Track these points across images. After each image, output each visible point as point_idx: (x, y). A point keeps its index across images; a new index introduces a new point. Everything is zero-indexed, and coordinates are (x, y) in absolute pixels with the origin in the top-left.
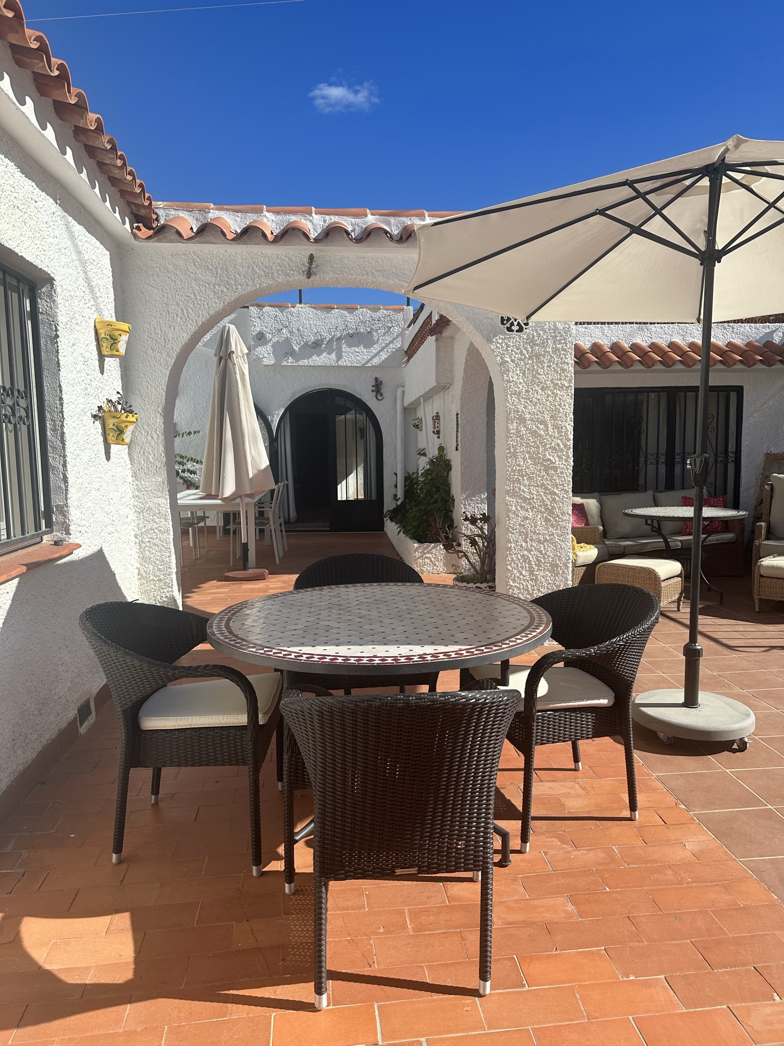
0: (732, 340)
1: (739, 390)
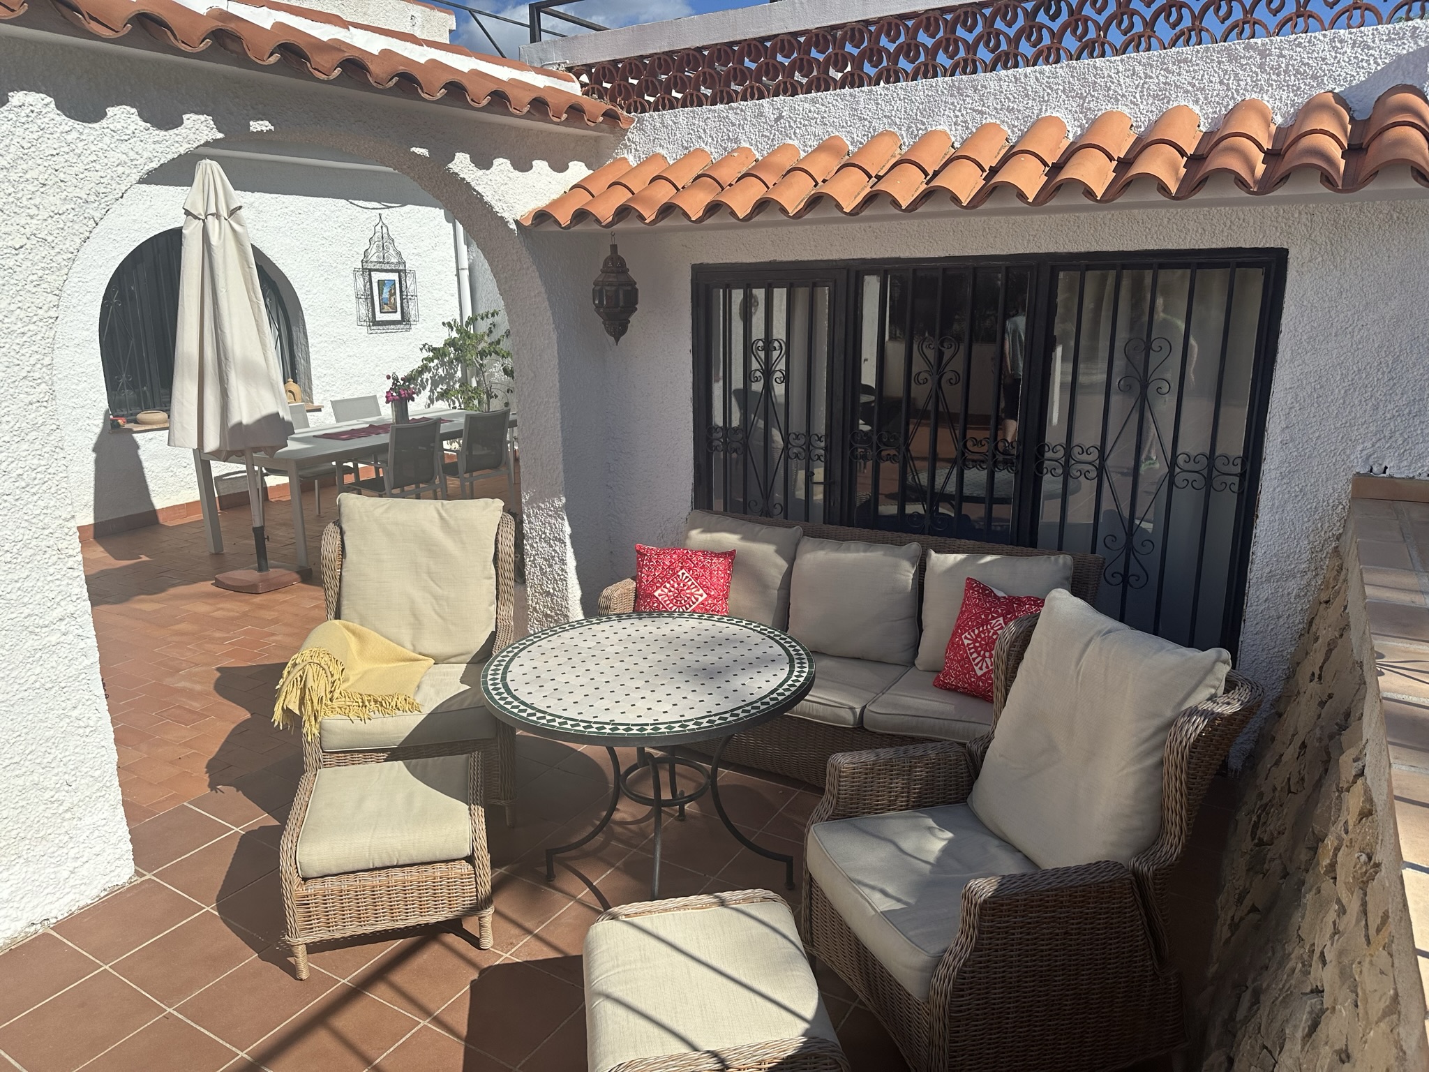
0: (1252, 96)
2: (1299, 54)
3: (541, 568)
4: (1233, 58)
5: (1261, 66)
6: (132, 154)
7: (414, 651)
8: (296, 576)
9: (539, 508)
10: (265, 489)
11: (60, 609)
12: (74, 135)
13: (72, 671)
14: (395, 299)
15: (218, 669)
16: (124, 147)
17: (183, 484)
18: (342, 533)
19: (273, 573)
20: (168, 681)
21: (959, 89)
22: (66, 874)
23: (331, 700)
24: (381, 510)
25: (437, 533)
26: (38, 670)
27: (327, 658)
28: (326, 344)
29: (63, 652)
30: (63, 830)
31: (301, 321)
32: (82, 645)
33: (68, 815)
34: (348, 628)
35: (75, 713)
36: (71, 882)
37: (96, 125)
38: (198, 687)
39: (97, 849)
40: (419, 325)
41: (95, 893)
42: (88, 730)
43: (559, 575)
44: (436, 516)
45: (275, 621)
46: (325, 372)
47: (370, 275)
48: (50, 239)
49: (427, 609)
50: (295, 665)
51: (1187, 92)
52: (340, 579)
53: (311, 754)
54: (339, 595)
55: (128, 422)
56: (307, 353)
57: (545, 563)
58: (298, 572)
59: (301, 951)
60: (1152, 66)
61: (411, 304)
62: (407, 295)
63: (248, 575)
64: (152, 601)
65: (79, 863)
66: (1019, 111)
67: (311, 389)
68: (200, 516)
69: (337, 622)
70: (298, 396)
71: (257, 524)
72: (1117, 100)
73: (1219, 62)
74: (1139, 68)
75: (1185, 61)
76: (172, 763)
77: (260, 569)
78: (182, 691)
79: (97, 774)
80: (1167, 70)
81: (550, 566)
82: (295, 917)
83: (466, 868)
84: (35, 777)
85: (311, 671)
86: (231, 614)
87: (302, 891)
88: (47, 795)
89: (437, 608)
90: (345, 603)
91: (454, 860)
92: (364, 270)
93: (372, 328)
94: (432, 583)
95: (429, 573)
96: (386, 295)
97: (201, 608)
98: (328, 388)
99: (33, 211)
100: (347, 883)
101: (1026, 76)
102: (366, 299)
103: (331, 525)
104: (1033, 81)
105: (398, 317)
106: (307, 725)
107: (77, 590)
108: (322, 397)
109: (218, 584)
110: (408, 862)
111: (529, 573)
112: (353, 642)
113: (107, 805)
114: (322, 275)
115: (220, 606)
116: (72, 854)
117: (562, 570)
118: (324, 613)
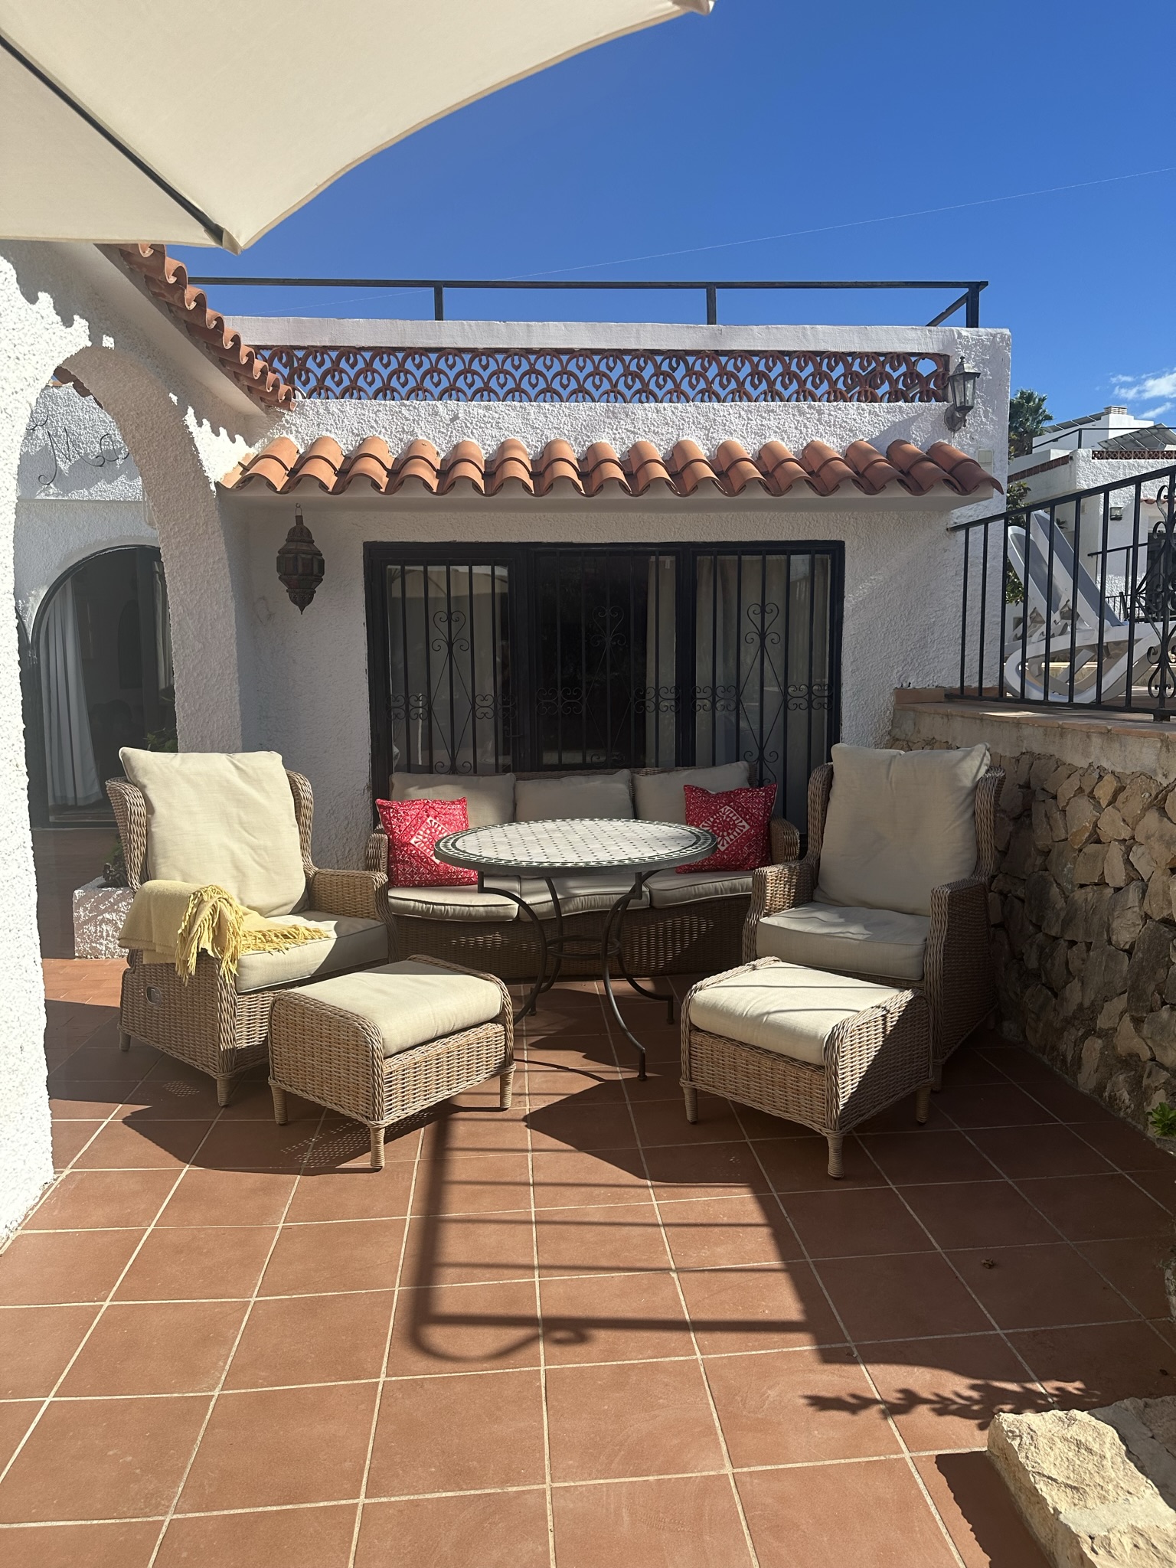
0: (817, 439)
1: (835, 550)
2: (840, 415)
4: (802, 413)
5: (819, 420)
21: (613, 413)
25: (236, 780)
30: (19, 1109)
33: (21, 1089)
35: (25, 964)
49: (248, 861)
51: (775, 432)
53: (227, 997)
59: (382, 1136)
60: (751, 412)
66: (663, 434)
72: (731, 434)
73: (793, 415)
74: (743, 413)
75: (772, 411)
80: (761, 416)
82: (383, 1097)
83: (496, 1027)
87: (387, 1068)
89: (257, 858)
94: (246, 835)
95: (241, 823)
100: (417, 1055)
101: (665, 409)
104: (670, 413)
106: (224, 964)
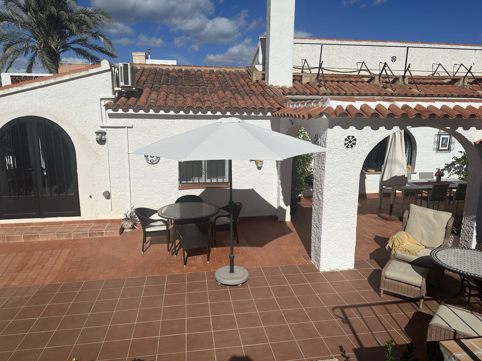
3: (465, 233)
6: (382, 135)
7: (420, 243)
8: (398, 219)
9: (468, 217)
10: (396, 193)
11: (352, 215)
12: (373, 132)
13: (352, 227)
14: (447, 143)
15: (375, 236)
16: (381, 134)
17: (375, 188)
18: (409, 213)
19: (393, 216)
20: (364, 235)
22: (343, 263)
23: (399, 247)
24: (420, 209)
25: (432, 218)
26: (347, 225)
27: (399, 239)
28: (422, 155)
29: (351, 223)
30: (344, 255)
31: (416, 149)
32: (354, 223)
33: (346, 252)
34: (406, 234)
35: (351, 234)
36: (344, 265)
37: (377, 131)
38: (370, 238)
39: (349, 261)
40: (453, 151)
41: (347, 268)
42: (352, 238)
43: (470, 237)
44: (433, 214)
45: (391, 228)
46: (420, 163)
47: (440, 136)
48: (365, 151)
49: (425, 235)
50: (392, 238)
52: (407, 223)
53: (392, 257)
54: (406, 226)
55: (365, 171)
56: (416, 157)
57: (467, 232)
58: (399, 218)
59: (382, 291)
61: (452, 145)
62: (451, 142)
63: (387, 216)
64: (364, 216)
65: (345, 262)
67: (414, 167)
68: (378, 197)
69: (404, 232)
70: (410, 169)
71: (391, 203)
76: (363, 251)
77: (390, 215)
78: (367, 238)
79: (352, 247)
81: (468, 234)
82: (382, 284)
83: (419, 289)
84: (342, 243)
85: (396, 240)
86: (381, 224)
87: (385, 280)
88: (343, 247)
89: (428, 235)
90: (406, 228)
91: (417, 287)
92: (438, 135)
93: (437, 151)
94: (428, 229)
95: (428, 227)
96: (444, 142)
97: (374, 221)
98: (420, 168)
99: (363, 146)
100: (393, 282)
102: (437, 143)
103: (407, 210)
105: (447, 148)
106: (392, 251)
107: (356, 213)
108: (417, 170)
109: (379, 216)
110: (407, 283)
111: (462, 234)
112: (406, 237)
113: (352, 253)
114: (425, 136)
115: (379, 221)
116: (345, 259)
117: (472, 236)
118: (401, 229)
